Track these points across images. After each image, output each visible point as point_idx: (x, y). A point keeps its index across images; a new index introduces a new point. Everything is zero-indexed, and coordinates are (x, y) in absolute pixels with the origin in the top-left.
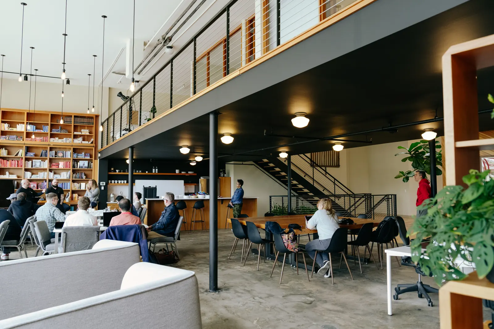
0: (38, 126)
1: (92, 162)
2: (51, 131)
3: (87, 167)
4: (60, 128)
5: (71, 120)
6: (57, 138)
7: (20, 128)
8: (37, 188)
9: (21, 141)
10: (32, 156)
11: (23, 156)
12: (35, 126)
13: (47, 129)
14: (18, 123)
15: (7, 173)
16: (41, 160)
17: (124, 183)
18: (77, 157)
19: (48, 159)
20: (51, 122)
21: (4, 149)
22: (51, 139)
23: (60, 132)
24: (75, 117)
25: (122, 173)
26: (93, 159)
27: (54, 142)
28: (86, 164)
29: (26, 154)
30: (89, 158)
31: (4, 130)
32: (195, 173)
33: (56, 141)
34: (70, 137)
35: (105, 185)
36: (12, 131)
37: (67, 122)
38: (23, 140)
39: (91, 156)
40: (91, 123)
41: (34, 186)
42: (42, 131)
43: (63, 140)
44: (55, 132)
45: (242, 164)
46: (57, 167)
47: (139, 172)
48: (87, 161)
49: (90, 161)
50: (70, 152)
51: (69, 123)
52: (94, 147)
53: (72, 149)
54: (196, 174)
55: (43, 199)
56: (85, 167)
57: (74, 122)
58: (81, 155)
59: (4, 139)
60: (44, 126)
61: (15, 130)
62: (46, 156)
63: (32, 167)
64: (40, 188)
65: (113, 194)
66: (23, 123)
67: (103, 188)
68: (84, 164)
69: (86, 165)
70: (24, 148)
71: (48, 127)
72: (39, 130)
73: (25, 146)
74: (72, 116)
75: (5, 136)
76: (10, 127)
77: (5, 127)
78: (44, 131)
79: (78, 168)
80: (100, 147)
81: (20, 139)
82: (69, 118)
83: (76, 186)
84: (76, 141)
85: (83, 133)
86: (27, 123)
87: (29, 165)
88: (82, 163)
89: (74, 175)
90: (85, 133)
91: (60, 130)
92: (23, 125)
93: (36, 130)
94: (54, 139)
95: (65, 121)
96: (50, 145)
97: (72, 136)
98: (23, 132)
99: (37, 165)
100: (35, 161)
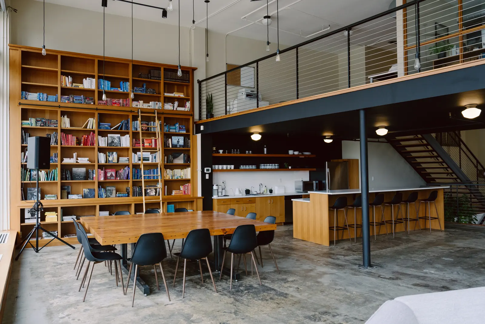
0: (115, 82)
1: (190, 139)
2: (133, 91)
3: (182, 146)
4: (145, 86)
5: (160, 74)
6: (141, 102)
7: (89, 84)
9: (92, 105)
10: (106, 128)
11: (95, 129)
12: (110, 82)
13: (127, 87)
14: (86, 76)
15: (75, 155)
16: (119, 135)
17: (231, 168)
18: (169, 131)
19: (131, 133)
20: (133, 76)
21: (66, 117)
22: (134, 102)
23: (146, 93)
24: (165, 69)
25: (226, 155)
26: (191, 133)
27: (138, 108)
29: (99, 126)
30: (184, 132)
31: (66, 87)
32: (312, 154)
33: (141, 105)
34: (160, 101)
35: (210, 172)
36: (77, 88)
37: (154, 77)
38: (94, 103)
39: (188, 131)
40: (186, 80)
41: (112, 175)
43: (149, 104)
44: (139, 92)
45: (379, 142)
47: (249, 153)
48: (183, 137)
49: (187, 137)
51: (157, 78)
52: (190, 115)
53: (163, 119)
54: (314, 156)
55: (127, 195)
56: (180, 146)
57: (164, 78)
58: (174, 127)
59: (67, 101)
60: (123, 83)
61: (81, 86)
62: (127, 128)
63: (108, 146)
64: (118, 179)
65: (217, 185)
66: (93, 77)
67: (207, 177)
68: (178, 142)
69: (182, 142)
70: (96, 115)
71: (129, 85)
72: (117, 89)
73: (98, 113)
74: (161, 68)
75: (67, 96)
76: (73, 82)
77: (67, 82)
78: (124, 91)
79: (171, 146)
80: (197, 117)
81: (90, 101)
82: (156, 72)
83: (169, 174)
84: (168, 107)
85: (176, 95)
86: (100, 77)
87: (102, 142)
88: (175, 140)
89: (166, 157)
90: (179, 95)
91: (146, 90)
92: (94, 80)
93: (112, 88)
94: (138, 102)
95: (151, 76)
96: (134, 112)
97: (162, 99)
98: (93, 91)
99: (114, 142)
100: (112, 137)
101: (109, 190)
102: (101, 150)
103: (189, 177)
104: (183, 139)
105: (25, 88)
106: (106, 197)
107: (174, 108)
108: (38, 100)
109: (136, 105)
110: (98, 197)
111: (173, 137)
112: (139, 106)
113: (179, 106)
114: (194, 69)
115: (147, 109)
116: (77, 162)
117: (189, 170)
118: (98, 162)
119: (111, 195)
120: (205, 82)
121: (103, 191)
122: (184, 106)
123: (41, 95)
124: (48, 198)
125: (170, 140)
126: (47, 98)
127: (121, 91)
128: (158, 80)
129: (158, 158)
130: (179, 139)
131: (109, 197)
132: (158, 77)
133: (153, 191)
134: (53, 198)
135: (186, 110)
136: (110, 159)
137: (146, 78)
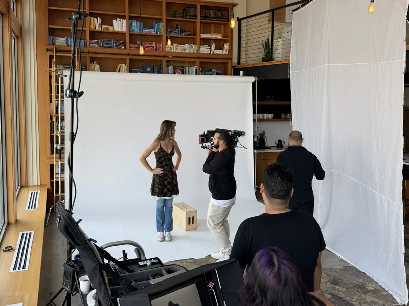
0: (147, 23)
2: (167, 31)
5: (196, 12)
6: (175, 45)
7: (119, 26)
9: (123, 50)
13: (161, 28)
14: (116, 17)
17: (269, 118)
20: (166, 16)
21: (95, 63)
23: (180, 34)
24: (203, 7)
25: (266, 103)
27: (172, 52)
29: (130, 71)
31: (95, 30)
33: (175, 49)
34: (195, 43)
36: (107, 31)
37: (190, 16)
38: (125, 48)
40: (225, 19)
42: (152, 31)
43: (184, 47)
44: (172, 33)
50: (195, 68)
51: (193, 18)
52: (230, 59)
53: (198, 63)
57: (201, 17)
59: (96, 46)
60: (156, 23)
61: (111, 29)
66: (123, 17)
70: (128, 61)
71: (162, 26)
72: (149, 30)
73: (130, 59)
74: (197, 5)
75: (96, 40)
76: (102, 24)
77: (96, 24)
78: (157, 32)
80: (235, 60)
81: (121, 46)
82: (192, 10)
84: (205, 50)
85: (213, 36)
86: (131, 18)
90: (217, 36)
91: (181, 31)
92: (125, 21)
93: (144, 30)
95: (186, 16)
96: (168, 56)
97: (198, 41)
98: (124, 34)
105: (53, 32)
107: (210, 51)
108: (66, 45)
109: (170, 49)
112: (173, 49)
113: (216, 49)
114: (234, 5)
115: (182, 53)
120: (245, 21)
122: (222, 49)
123: (69, 40)
127: (155, 32)
132: (194, 16)
135: (224, 52)
137: (180, 17)
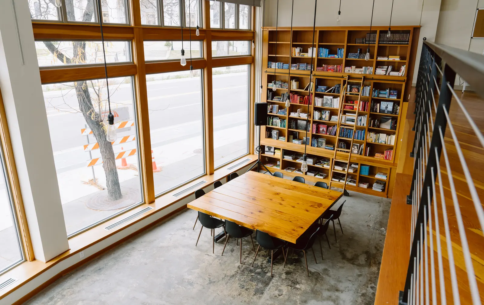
0: (332, 51)
1: (399, 105)
2: (347, 57)
3: (390, 112)
4: (359, 52)
5: (375, 37)
6: (354, 67)
7: (312, 53)
8: (326, 134)
10: (322, 91)
11: (313, 91)
12: (328, 50)
13: (342, 54)
14: (310, 46)
15: (298, 111)
16: (332, 97)
18: (378, 96)
19: (341, 97)
20: (347, 43)
21: (294, 81)
22: (347, 67)
23: (359, 58)
24: (381, 32)
26: (401, 100)
27: (350, 73)
28: (390, 106)
29: (316, 88)
30: (395, 98)
31: (295, 57)
33: (353, 71)
34: (372, 66)
36: (303, 57)
37: (369, 41)
38: (314, 70)
39: (399, 97)
40: (405, 41)
41: (323, 130)
43: (361, 69)
44: (352, 57)
46: (350, 108)
48: (392, 103)
49: (396, 103)
50: (369, 88)
51: (372, 42)
52: (404, 81)
53: (372, 85)
55: (333, 148)
56: (388, 111)
57: (379, 41)
58: (384, 92)
59: (295, 68)
60: (339, 49)
61: (306, 55)
62: (339, 92)
63: (322, 106)
64: (328, 134)
66: (314, 46)
68: (387, 107)
69: (390, 108)
70: (315, 80)
71: (344, 51)
72: (333, 55)
73: (316, 78)
74: (376, 31)
75: (295, 64)
76: (300, 52)
77: (296, 53)
78: (339, 57)
79: (378, 111)
82: (372, 35)
83: (372, 138)
84: (380, 72)
85: (391, 59)
86: (320, 46)
87: (318, 102)
88: (384, 105)
89: (372, 121)
90: (394, 59)
91: (359, 55)
92: (315, 49)
93: (329, 55)
94: (350, 67)
95: (366, 41)
97: (374, 64)
98: (314, 59)
99: (327, 103)
100: (326, 99)
101: (320, 141)
102: (316, 109)
103: (393, 143)
104: (392, 105)
105: (270, 59)
106: (318, 147)
107: (386, 72)
108: (277, 68)
109: (348, 71)
110: (311, 146)
111: (382, 102)
112: (351, 71)
113: (392, 70)
115: (358, 74)
116: (299, 117)
117: (393, 137)
118: (313, 119)
119: (322, 146)
121: (315, 142)
122: (398, 70)
123: (279, 64)
124: (281, 140)
125: (378, 105)
126: (283, 67)
127: (337, 57)
128: (373, 44)
129: (364, 121)
130: (387, 105)
131: (320, 147)
132: (373, 41)
133: (356, 150)
134: (284, 140)
135: (400, 74)
136: (324, 117)
137: (360, 43)
